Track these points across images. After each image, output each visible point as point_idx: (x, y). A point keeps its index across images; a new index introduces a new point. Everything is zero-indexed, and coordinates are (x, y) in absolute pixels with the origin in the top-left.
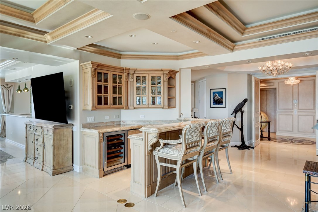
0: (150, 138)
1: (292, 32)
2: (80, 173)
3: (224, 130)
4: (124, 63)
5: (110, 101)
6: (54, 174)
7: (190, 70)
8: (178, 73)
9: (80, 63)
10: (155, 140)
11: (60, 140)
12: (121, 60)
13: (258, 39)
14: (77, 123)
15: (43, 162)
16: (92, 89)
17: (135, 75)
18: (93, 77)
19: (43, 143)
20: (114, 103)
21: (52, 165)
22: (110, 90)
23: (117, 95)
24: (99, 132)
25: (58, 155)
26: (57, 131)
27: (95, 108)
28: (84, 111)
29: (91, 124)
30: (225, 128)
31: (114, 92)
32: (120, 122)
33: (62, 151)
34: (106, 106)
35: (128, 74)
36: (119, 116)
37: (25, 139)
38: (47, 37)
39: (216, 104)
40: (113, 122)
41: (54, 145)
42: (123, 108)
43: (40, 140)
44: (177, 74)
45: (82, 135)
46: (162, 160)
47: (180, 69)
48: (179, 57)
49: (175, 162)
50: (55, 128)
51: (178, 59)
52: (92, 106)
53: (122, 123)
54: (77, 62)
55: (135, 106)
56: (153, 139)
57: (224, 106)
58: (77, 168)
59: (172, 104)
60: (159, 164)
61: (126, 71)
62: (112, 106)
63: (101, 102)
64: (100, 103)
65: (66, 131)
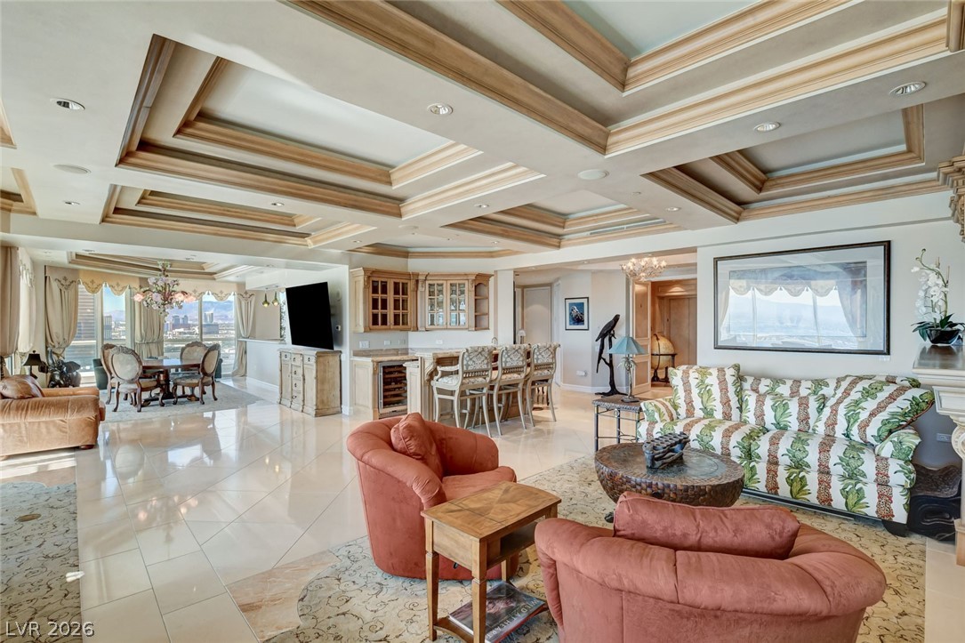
0: (427, 365)
1: (625, 226)
2: (350, 416)
3: (538, 359)
4: (414, 265)
5: (390, 319)
6: (316, 415)
7: (512, 272)
8: (493, 277)
9: (350, 269)
10: (431, 367)
11: (325, 372)
12: (409, 260)
13: (589, 233)
14: (346, 351)
15: (304, 401)
16: (364, 303)
17: (427, 282)
18: (365, 287)
19: (303, 376)
20: (396, 323)
21: (315, 403)
22: (391, 304)
23: (401, 312)
24: (373, 361)
25: (322, 390)
26: (321, 359)
27: (368, 330)
28: (355, 333)
29: (364, 351)
30: (540, 357)
31: (396, 307)
32: (407, 349)
33: (326, 387)
34: (384, 327)
35: (417, 281)
36: (406, 341)
37: (279, 372)
38: (308, 240)
39: (574, 324)
40: (397, 350)
41: (316, 378)
42: (409, 330)
43: (300, 371)
44: (492, 279)
45: (353, 366)
46: (441, 391)
47: (496, 272)
48: (494, 254)
49: (452, 393)
50: (318, 356)
51: (492, 257)
52: (365, 328)
53: (410, 351)
54: (347, 267)
55: (428, 327)
56: (429, 367)
57: (585, 327)
58: (346, 409)
59: (484, 323)
60: (437, 396)
61: (416, 278)
62: (392, 327)
63: (377, 321)
64: (375, 322)
65: (333, 360)
